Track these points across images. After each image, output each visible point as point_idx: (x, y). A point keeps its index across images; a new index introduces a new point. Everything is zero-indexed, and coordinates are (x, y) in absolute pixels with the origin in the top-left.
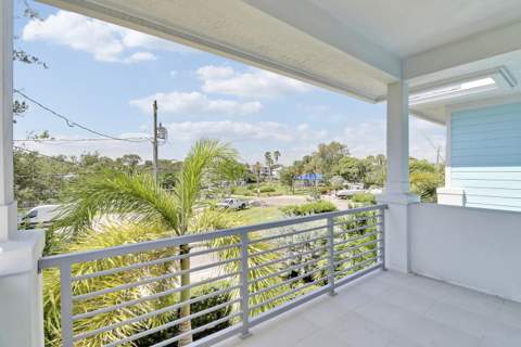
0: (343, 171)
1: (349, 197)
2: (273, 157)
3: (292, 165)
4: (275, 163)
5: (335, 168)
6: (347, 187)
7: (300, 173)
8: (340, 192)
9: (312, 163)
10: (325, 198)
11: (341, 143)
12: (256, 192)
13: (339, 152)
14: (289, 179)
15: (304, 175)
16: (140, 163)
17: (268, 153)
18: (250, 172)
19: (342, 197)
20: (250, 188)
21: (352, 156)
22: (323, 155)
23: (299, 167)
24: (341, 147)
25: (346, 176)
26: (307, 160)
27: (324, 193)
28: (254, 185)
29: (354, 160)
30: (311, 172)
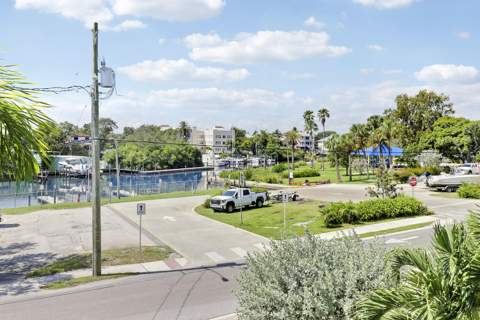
0: (440, 142)
1: (453, 188)
2: (317, 120)
3: (348, 131)
4: (321, 129)
5: (425, 137)
6: (448, 170)
7: (362, 145)
8: (434, 179)
9: (383, 128)
10: (405, 189)
11: (438, 94)
12: (287, 177)
13: (434, 108)
14: (343, 155)
15: (369, 150)
16: (115, 131)
17: (309, 113)
18: (281, 143)
19: (439, 188)
20: (278, 171)
21: (456, 116)
22: (404, 114)
23: (362, 134)
24: (438, 101)
25: (446, 150)
26: (375, 123)
27: (404, 180)
28: (286, 165)
29: (462, 122)
30: (382, 144)
